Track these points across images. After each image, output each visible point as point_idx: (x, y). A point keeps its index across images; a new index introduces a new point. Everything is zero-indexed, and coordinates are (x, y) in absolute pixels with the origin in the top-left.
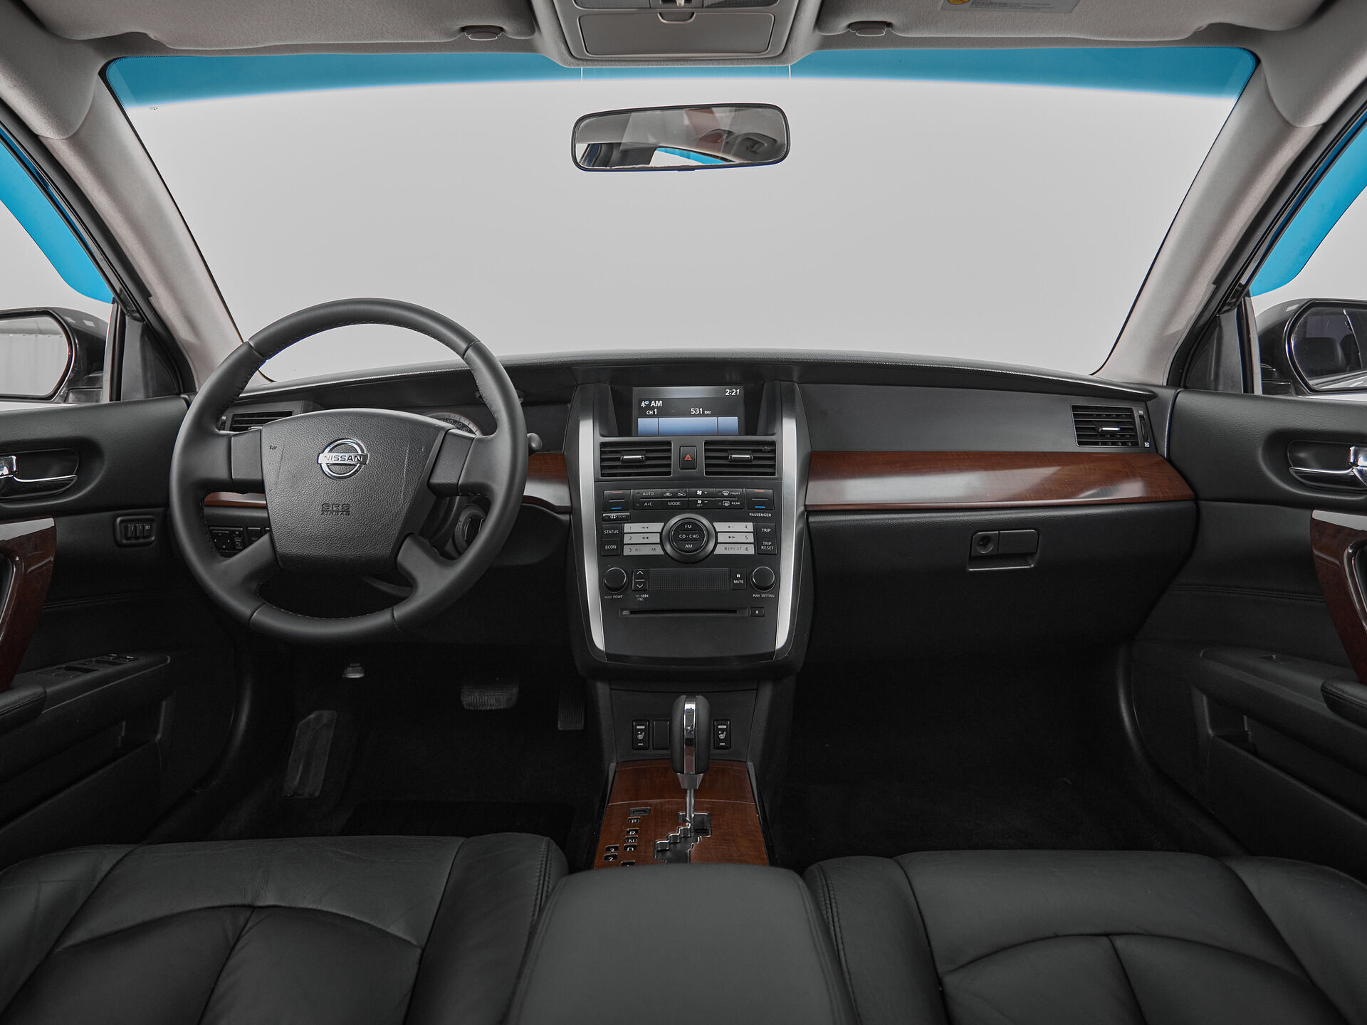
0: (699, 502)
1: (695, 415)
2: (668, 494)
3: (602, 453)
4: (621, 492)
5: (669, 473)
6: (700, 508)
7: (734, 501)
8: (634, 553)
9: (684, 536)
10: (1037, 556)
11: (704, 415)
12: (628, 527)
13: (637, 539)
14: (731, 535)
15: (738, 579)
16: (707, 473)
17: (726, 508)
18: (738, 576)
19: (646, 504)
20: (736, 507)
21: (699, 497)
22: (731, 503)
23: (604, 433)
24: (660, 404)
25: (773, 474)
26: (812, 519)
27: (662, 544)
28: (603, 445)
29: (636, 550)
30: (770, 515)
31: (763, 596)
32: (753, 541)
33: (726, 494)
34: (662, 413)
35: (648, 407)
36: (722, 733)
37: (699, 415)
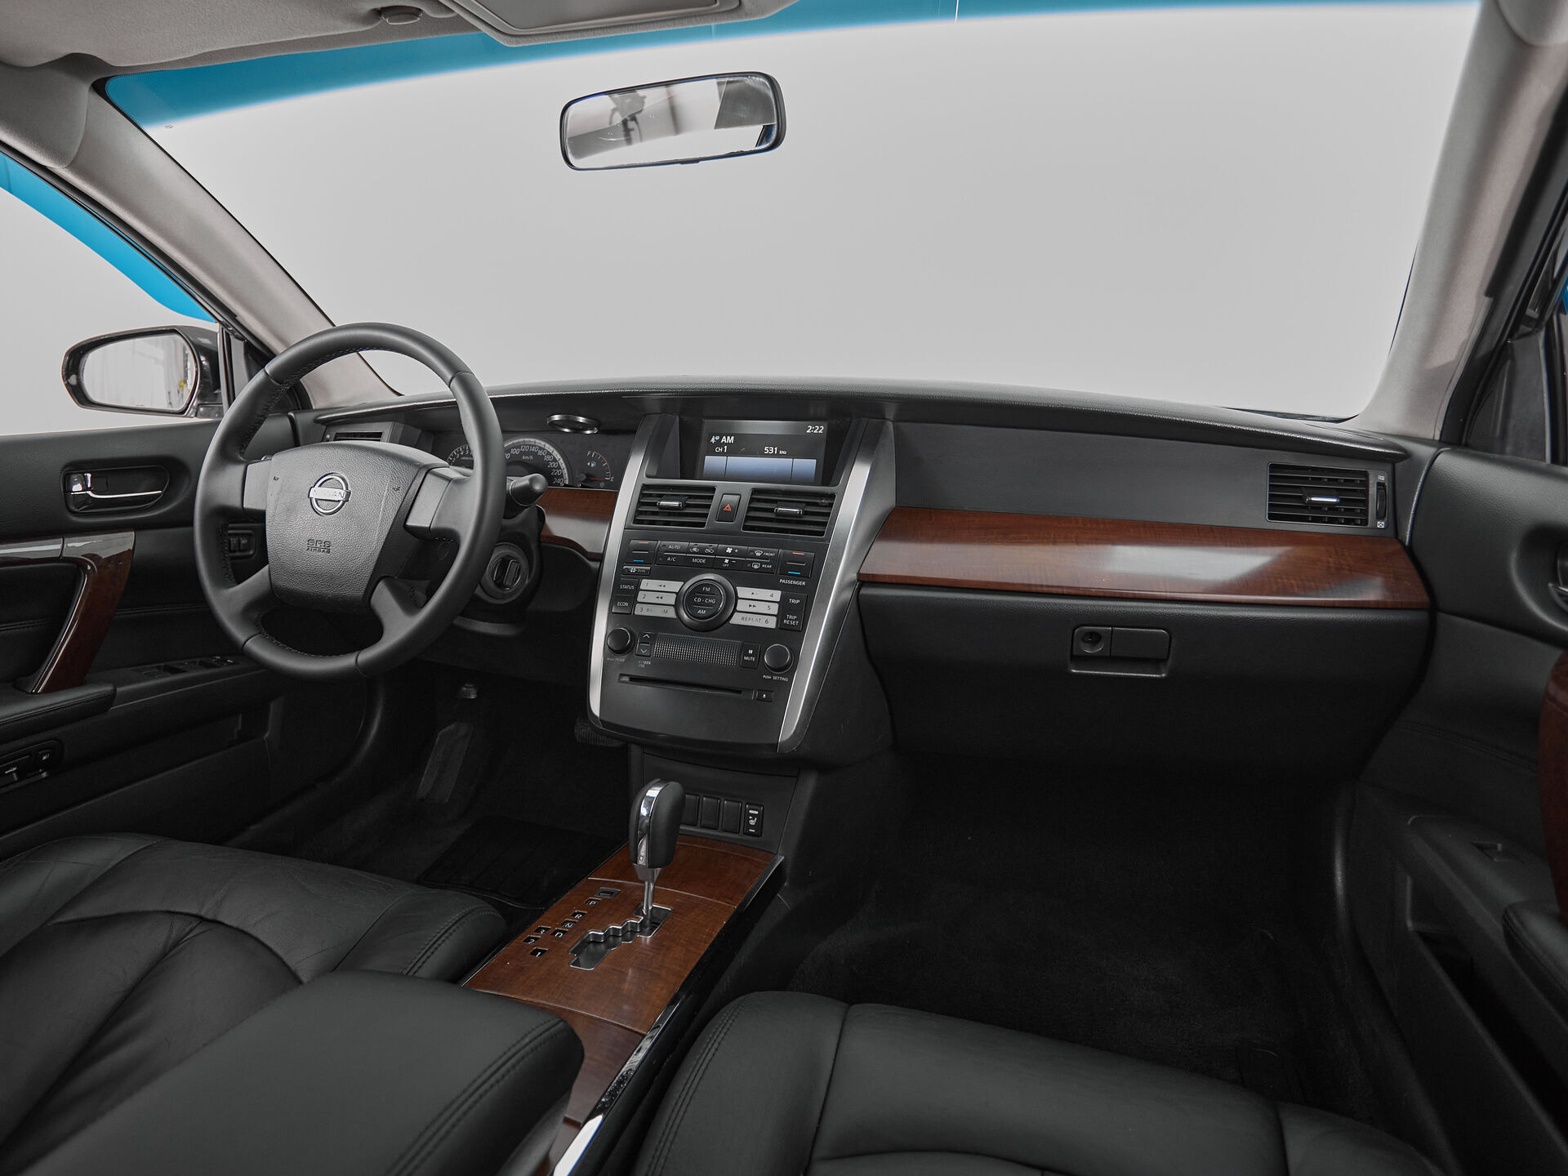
0: (727, 561)
1: (768, 456)
2: (695, 549)
3: (642, 495)
4: (647, 542)
5: (703, 525)
6: (726, 569)
7: (765, 563)
8: (645, 613)
9: (699, 600)
10: (1170, 662)
11: (778, 456)
12: (646, 584)
13: (651, 598)
14: (752, 603)
15: (750, 655)
16: (745, 528)
17: (756, 570)
18: (751, 652)
19: (669, 559)
20: (766, 571)
21: (728, 555)
22: (761, 566)
23: (650, 474)
24: (731, 440)
25: (822, 534)
26: (864, 591)
27: (676, 606)
28: (645, 487)
29: (648, 610)
30: (804, 583)
31: (775, 678)
32: (776, 613)
33: (758, 554)
34: (733, 451)
35: (718, 444)
36: (753, 819)
37: (773, 455)
